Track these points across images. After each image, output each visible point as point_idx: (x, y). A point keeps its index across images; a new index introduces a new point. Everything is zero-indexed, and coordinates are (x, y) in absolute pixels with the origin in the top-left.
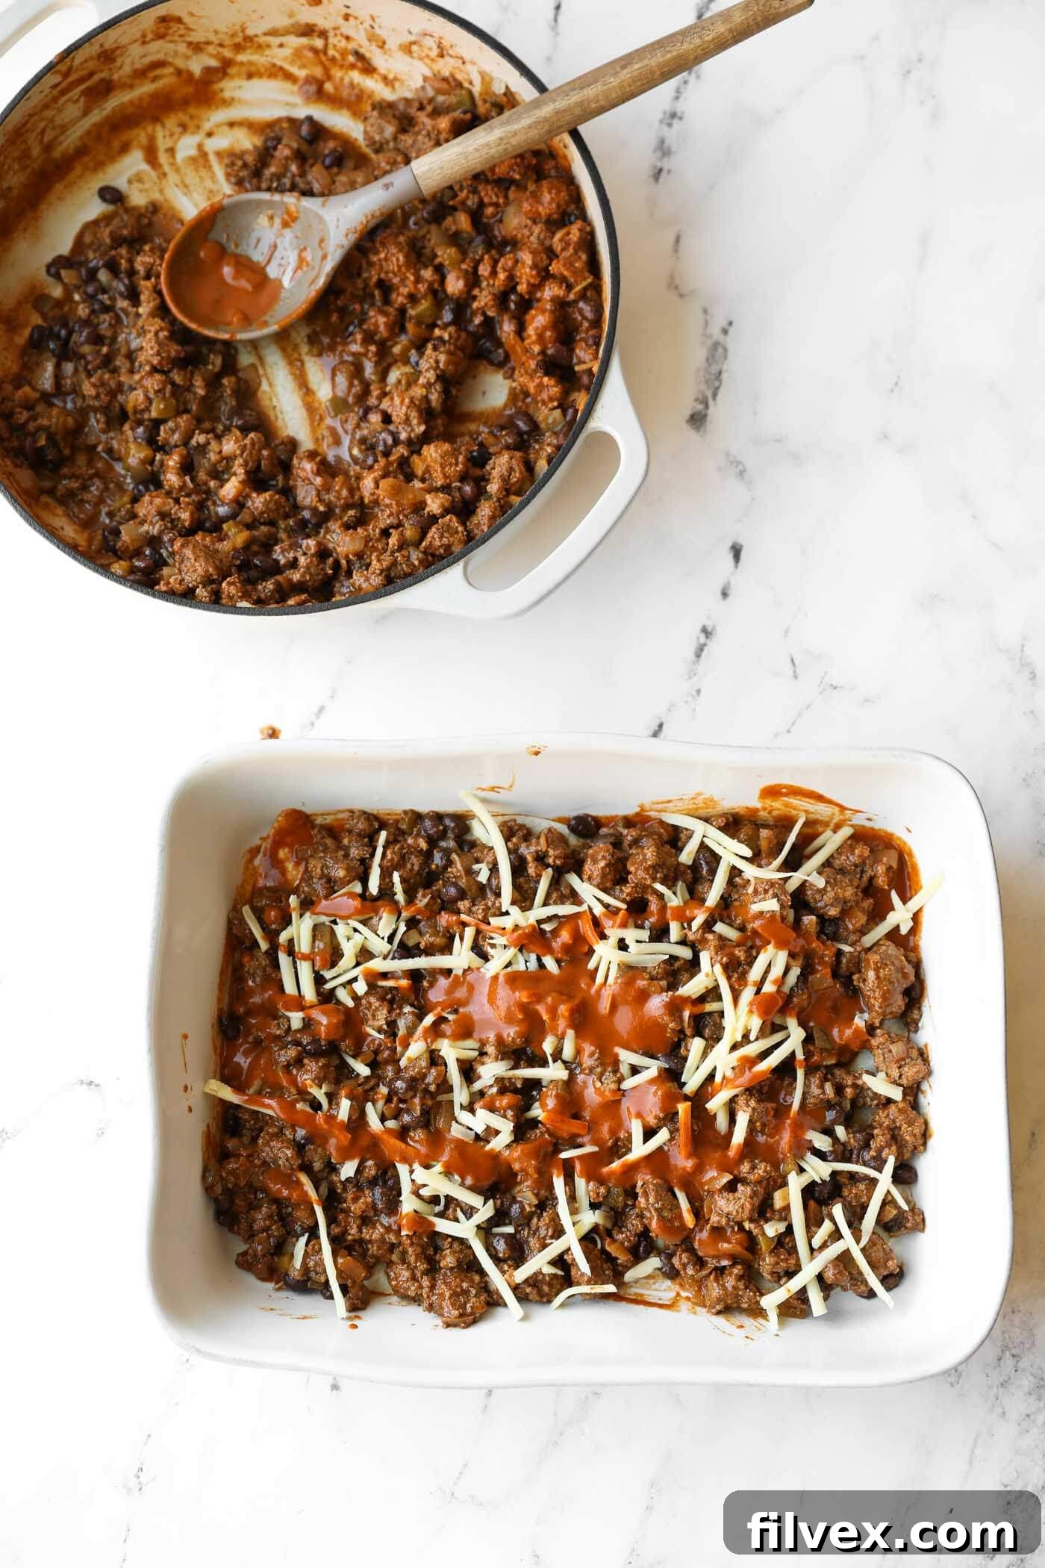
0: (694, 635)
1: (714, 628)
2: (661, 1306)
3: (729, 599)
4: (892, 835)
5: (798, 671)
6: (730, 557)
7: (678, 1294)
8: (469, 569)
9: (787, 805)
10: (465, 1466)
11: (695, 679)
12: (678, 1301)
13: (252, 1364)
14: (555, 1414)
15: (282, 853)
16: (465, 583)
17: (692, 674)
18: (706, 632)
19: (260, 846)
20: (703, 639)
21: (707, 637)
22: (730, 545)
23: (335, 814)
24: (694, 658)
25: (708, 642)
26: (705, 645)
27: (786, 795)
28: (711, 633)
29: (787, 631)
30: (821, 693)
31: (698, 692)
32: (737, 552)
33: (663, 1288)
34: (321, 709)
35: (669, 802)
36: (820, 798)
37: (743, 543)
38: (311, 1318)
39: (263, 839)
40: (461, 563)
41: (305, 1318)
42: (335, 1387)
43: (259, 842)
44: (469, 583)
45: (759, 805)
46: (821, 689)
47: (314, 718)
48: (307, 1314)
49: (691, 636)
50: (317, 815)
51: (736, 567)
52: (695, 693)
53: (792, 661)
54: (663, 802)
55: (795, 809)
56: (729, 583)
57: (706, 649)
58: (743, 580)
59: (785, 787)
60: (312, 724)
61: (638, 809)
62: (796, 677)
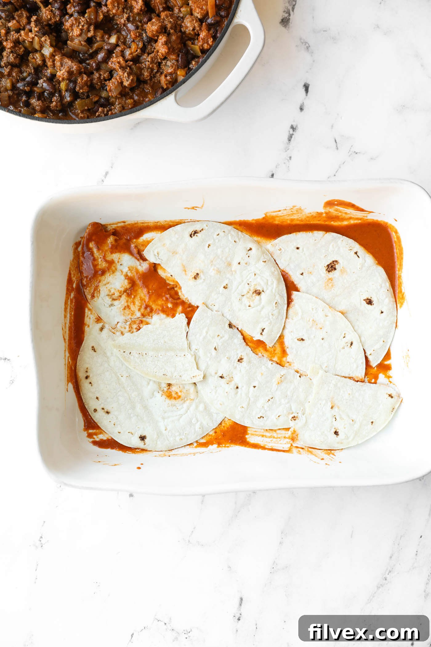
0: (287, 130)
1: (297, 126)
2: (284, 451)
3: (303, 111)
4: (387, 223)
5: (338, 146)
6: (303, 90)
7: (292, 445)
8: (177, 98)
9: (337, 210)
10: (194, 528)
11: (288, 151)
12: (292, 448)
13: (91, 488)
14: (236, 503)
15: (92, 245)
16: (176, 104)
17: (287, 149)
18: (293, 128)
19: (81, 241)
20: (291, 132)
21: (294, 131)
22: (303, 84)
23: (116, 224)
24: (287, 141)
25: (294, 133)
26: (293, 134)
27: (337, 205)
28: (295, 129)
29: (332, 126)
30: (350, 156)
31: (290, 157)
32: (306, 88)
33: (284, 443)
34: (107, 173)
35: (280, 211)
36: (353, 206)
37: (309, 83)
38: (118, 465)
39: (82, 238)
40: (173, 94)
41: (115, 465)
42: (131, 495)
43: (80, 239)
44: (178, 104)
45: (323, 211)
46: (350, 154)
47: (103, 178)
48: (116, 463)
49: (286, 131)
50: (107, 225)
51: (307, 95)
52: (289, 159)
53: (336, 141)
54: (276, 212)
55: (340, 212)
56: (303, 103)
57: (293, 136)
58: (310, 102)
59: (337, 201)
60: (103, 181)
61: (264, 216)
62: (337, 149)
